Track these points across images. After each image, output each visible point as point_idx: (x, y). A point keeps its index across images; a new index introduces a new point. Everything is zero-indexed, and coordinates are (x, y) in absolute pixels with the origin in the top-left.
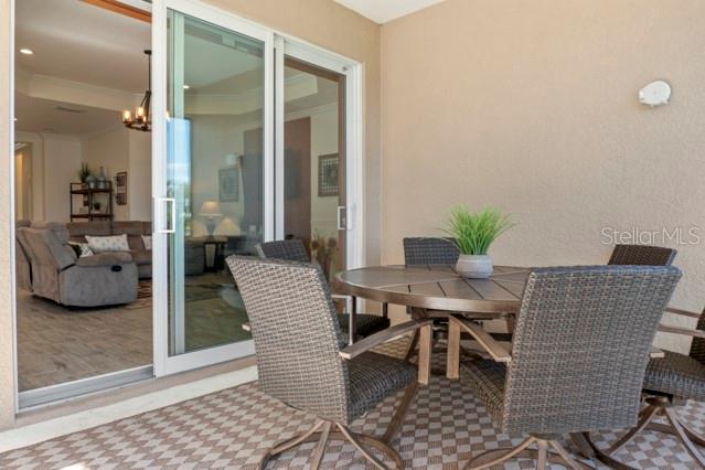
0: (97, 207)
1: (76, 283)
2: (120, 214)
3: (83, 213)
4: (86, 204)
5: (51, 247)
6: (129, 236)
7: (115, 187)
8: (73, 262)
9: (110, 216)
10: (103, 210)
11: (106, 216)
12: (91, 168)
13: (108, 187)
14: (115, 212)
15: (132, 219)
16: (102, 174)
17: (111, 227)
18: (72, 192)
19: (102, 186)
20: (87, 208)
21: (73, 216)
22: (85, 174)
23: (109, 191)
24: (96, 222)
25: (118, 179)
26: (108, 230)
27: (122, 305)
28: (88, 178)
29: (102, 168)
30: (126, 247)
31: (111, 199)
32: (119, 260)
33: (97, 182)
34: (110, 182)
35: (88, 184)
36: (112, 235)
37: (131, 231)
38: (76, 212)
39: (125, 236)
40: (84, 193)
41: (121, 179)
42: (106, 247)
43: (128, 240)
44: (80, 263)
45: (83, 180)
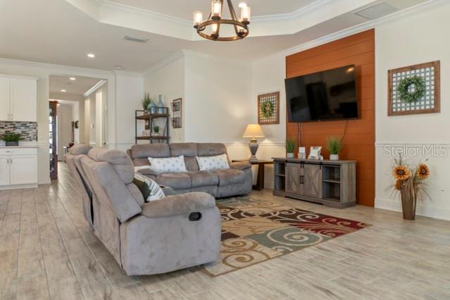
0: (157, 130)
1: (143, 242)
2: (176, 137)
3: (145, 135)
4: (147, 128)
5: (109, 190)
6: (186, 157)
7: (171, 112)
8: (138, 210)
9: (167, 138)
10: (161, 133)
11: (163, 138)
12: (151, 97)
13: (165, 113)
14: (171, 134)
15: (186, 141)
16: (160, 102)
17: (170, 148)
18: (137, 118)
19: (160, 112)
20: (149, 131)
21: (137, 138)
22: (147, 103)
23: (166, 116)
24: (156, 144)
25: (174, 105)
26: (167, 151)
27: (200, 268)
28: (150, 105)
29: (160, 96)
30: (183, 169)
31: (167, 122)
32: (198, 205)
33: (157, 108)
34: (167, 109)
35: (150, 110)
36: (171, 156)
37: (187, 152)
38: (140, 135)
39: (182, 157)
40: (147, 118)
41: (177, 105)
42: (166, 169)
43: (185, 161)
44: (148, 212)
45: (145, 107)
